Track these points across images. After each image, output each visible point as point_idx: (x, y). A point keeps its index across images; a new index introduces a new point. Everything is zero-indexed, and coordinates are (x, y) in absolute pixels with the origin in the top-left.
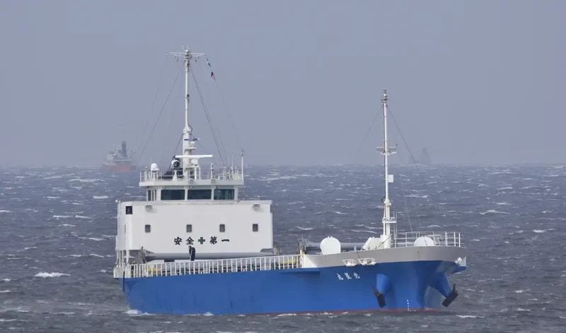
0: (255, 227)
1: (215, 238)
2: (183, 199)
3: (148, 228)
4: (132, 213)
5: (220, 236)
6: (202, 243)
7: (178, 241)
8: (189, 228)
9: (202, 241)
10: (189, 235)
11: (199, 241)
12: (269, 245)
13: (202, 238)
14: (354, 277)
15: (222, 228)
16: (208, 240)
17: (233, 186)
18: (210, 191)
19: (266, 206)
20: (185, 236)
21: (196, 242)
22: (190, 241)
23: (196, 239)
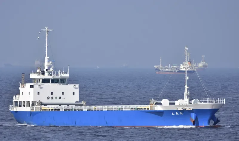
0: (74, 94)
1: (60, 97)
2: (50, 83)
3: (38, 93)
4: (33, 88)
5: (62, 96)
7: (48, 98)
8: (52, 93)
9: (56, 98)
10: (52, 96)
12: (78, 100)
14: (180, 114)
15: (63, 93)
16: (58, 98)
17: (65, 78)
19: (77, 86)
20: (51, 96)
21: (54, 99)
22: (52, 98)
23: (54, 97)
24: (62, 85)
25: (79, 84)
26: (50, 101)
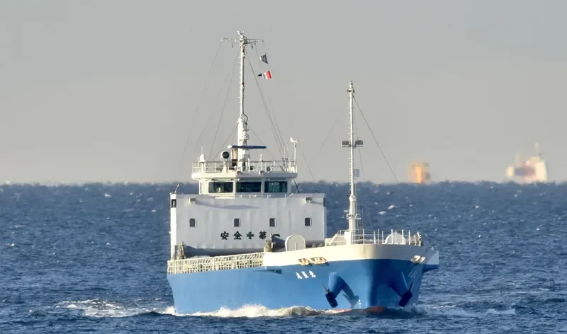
0: (307, 222)
1: (264, 233)
2: (231, 191)
3: (192, 223)
4: (175, 207)
5: (270, 231)
6: (250, 238)
7: (225, 236)
8: (237, 223)
9: (250, 235)
10: (237, 229)
11: (247, 235)
13: (250, 233)
14: (310, 276)
15: (272, 222)
16: (257, 235)
17: (285, 178)
18: (260, 183)
19: (319, 199)
20: (232, 231)
21: (244, 238)
22: (238, 236)
23: (244, 234)
24: (272, 197)
25: (324, 194)
26: (231, 243)
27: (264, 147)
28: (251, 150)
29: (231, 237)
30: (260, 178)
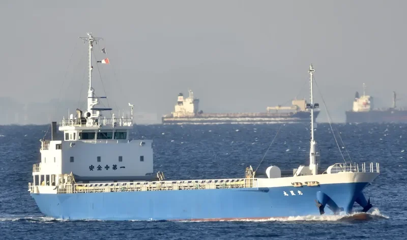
0: (142, 159)
1: (116, 166)
2: (94, 139)
3: (72, 159)
4: (61, 149)
5: (119, 164)
6: (107, 169)
7: (92, 168)
8: (99, 159)
10: (99, 163)
11: (105, 167)
12: (151, 171)
13: (107, 166)
14: (297, 194)
15: (121, 159)
16: (111, 167)
17: (126, 130)
19: (149, 143)
20: (96, 164)
21: (103, 168)
22: (99, 168)
23: (103, 166)
25: (152, 140)
26: (95, 173)
27: (110, 109)
28: (102, 111)
29: (95, 169)
30: (112, 130)
